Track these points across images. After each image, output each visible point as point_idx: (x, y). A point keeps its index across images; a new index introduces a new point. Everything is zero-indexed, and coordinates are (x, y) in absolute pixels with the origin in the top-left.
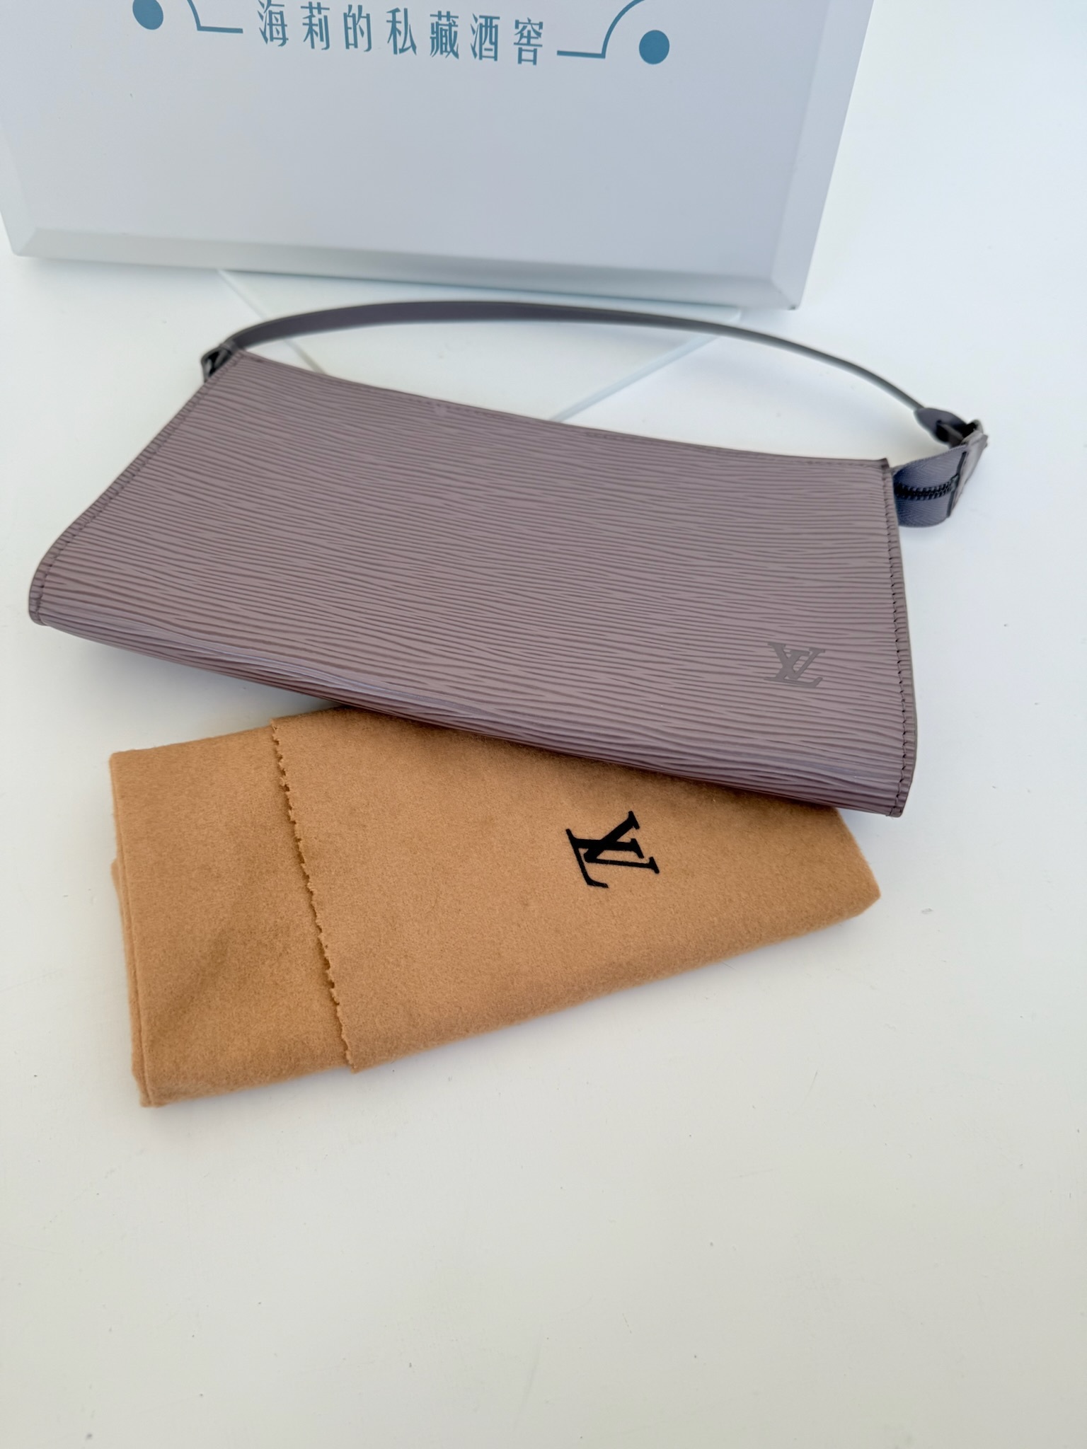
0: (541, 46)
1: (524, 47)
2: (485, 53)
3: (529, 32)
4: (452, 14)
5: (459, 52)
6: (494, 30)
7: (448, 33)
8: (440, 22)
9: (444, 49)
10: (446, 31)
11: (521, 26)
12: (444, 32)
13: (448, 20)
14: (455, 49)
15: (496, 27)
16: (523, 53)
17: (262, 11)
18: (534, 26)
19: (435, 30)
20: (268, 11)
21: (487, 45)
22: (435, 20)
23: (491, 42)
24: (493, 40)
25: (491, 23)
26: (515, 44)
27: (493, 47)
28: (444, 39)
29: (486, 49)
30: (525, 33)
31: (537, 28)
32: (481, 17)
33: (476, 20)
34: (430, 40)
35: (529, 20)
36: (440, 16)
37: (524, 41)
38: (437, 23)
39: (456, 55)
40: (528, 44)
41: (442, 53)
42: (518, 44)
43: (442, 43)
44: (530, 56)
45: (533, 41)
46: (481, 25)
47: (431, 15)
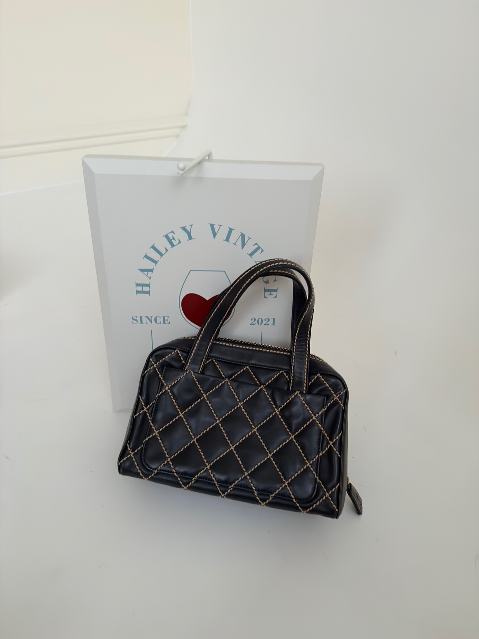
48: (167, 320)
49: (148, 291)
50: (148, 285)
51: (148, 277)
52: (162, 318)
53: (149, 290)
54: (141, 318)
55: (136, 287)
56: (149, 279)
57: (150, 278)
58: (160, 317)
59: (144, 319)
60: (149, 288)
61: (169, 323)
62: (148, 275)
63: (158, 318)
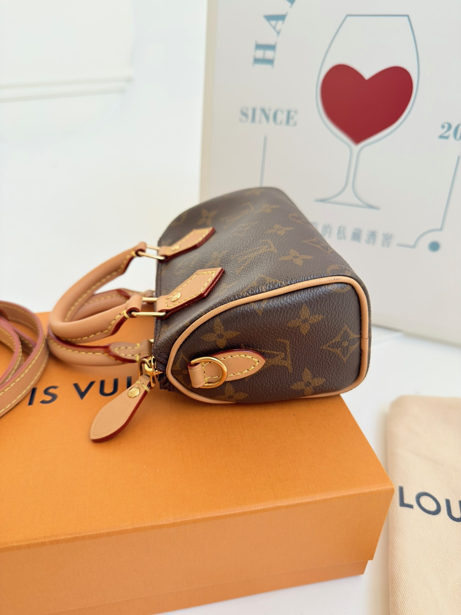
3: (387, 237)
4: (360, 230)
10: (357, 234)
15: (376, 235)
22: (354, 231)
25: (374, 233)
26: (381, 240)
27: (373, 241)
28: (356, 237)
29: (370, 241)
33: (369, 232)
34: (351, 236)
37: (385, 240)
39: (360, 242)
41: (354, 241)
44: (387, 245)
45: (388, 240)
48: (293, 118)
49: (272, 58)
50: (272, 47)
51: (276, 31)
52: (285, 114)
53: (274, 57)
54: (254, 111)
55: (255, 52)
57: (278, 33)
58: (282, 112)
59: (258, 112)
60: (275, 53)
61: (295, 124)
62: (276, 28)
63: (279, 113)
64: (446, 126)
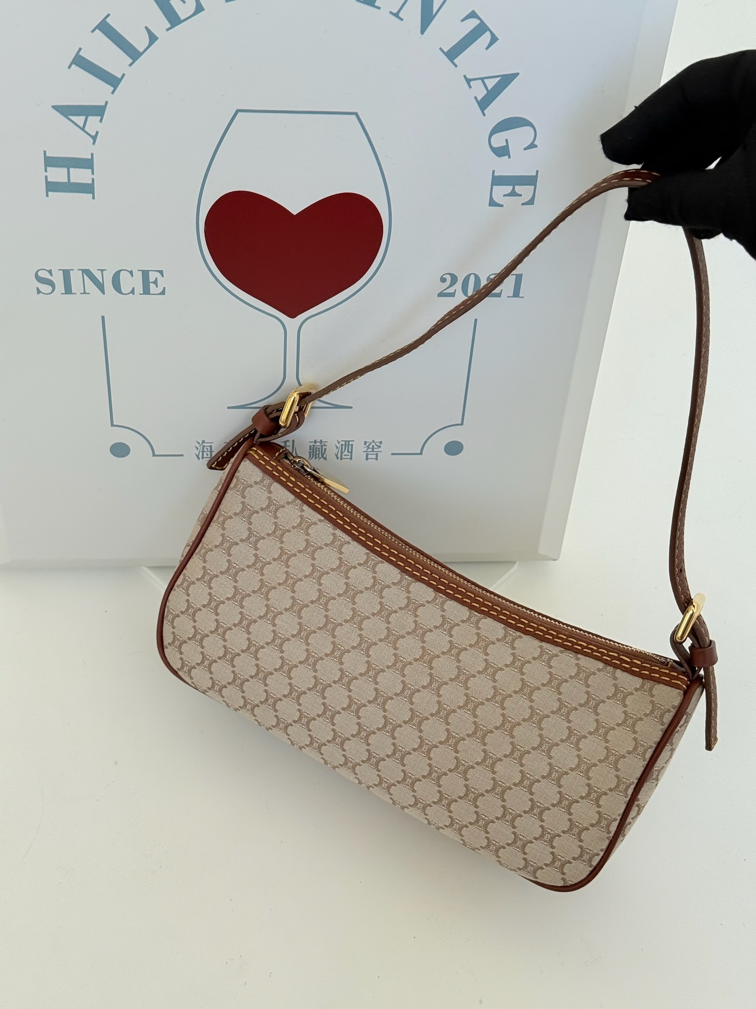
0: (380, 452)
1: (369, 453)
2: (343, 457)
3: (373, 446)
4: (323, 441)
5: (327, 458)
6: (350, 446)
7: (320, 449)
8: (315, 445)
9: (317, 455)
10: (319, 448)
11: (368, 444)
12: (317, 449)
13: (321, 443)
14: (325, 456)
15: (352, 445)
16: (369, 456)
17: (198, 446)
18: (376, 443)
19: (312, 448)
20: (202, 446)
21: (346, 453)
22: (313, 443)
23: (348, 452)
24: (350, 451)
25: (349, 443)
26: (364, 452)
27: (350, 454)
28: (318, 452)
29: (344, 455)
30: (371, 446)
31: (378, 444)
32: (342, 441)
33: (339, 443)
34: (309, 453)
35: (373, 441)
36: (315, 442)
37: (371, 450)
38: (314, 446)
39: (325, 459)
40: (373, 451)
41: (316, 458)
42: (366, 452)
43: (316, 454)
44: (374, 456)
45: (375, 450)
46: (342, 445)
47: (310, 442)
48: (155, 282)
49: (90, 182)
50: (87, 164)
51: (88, 133)
52: (138, 276)
53: (93, 180)
54: (66, 274)
55: (46, 171)
56: (92, 141)
57: (94, 138)
58: (131, 273)
59: (76, 278)
60: (93, 173)
61: (163, 291)
62: (86, 129)
63: (124, 276)
64: (448, 278)
